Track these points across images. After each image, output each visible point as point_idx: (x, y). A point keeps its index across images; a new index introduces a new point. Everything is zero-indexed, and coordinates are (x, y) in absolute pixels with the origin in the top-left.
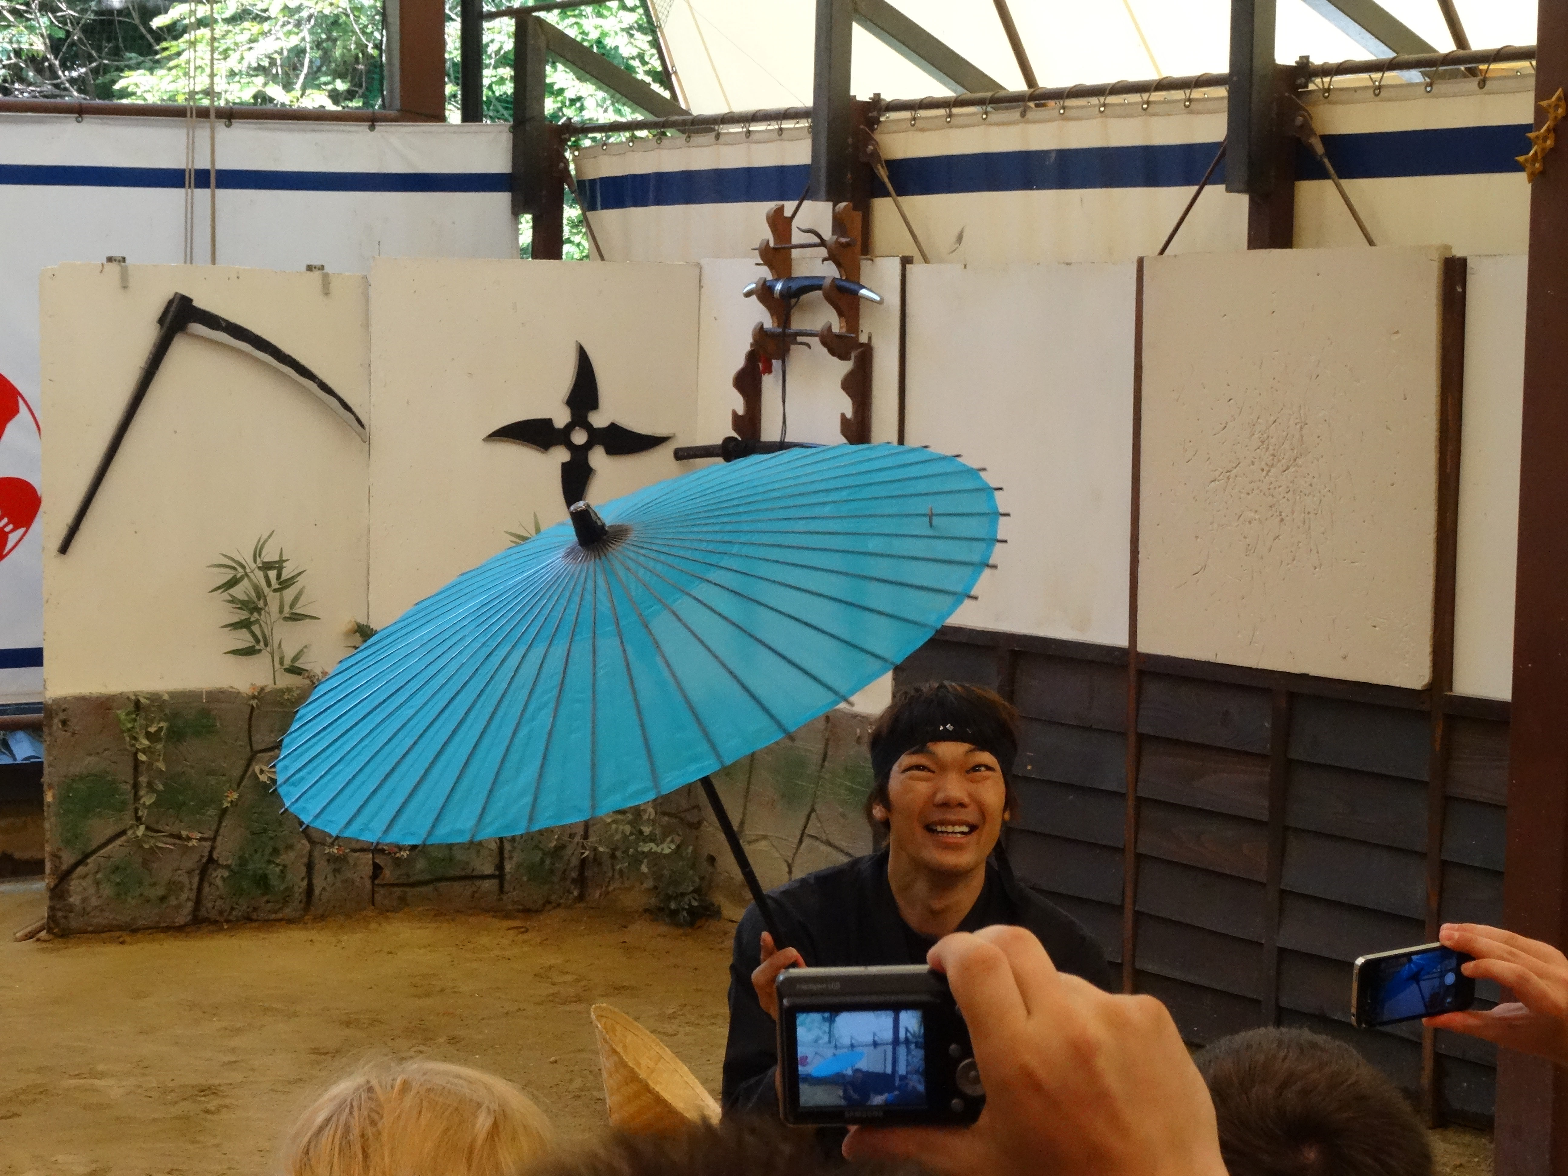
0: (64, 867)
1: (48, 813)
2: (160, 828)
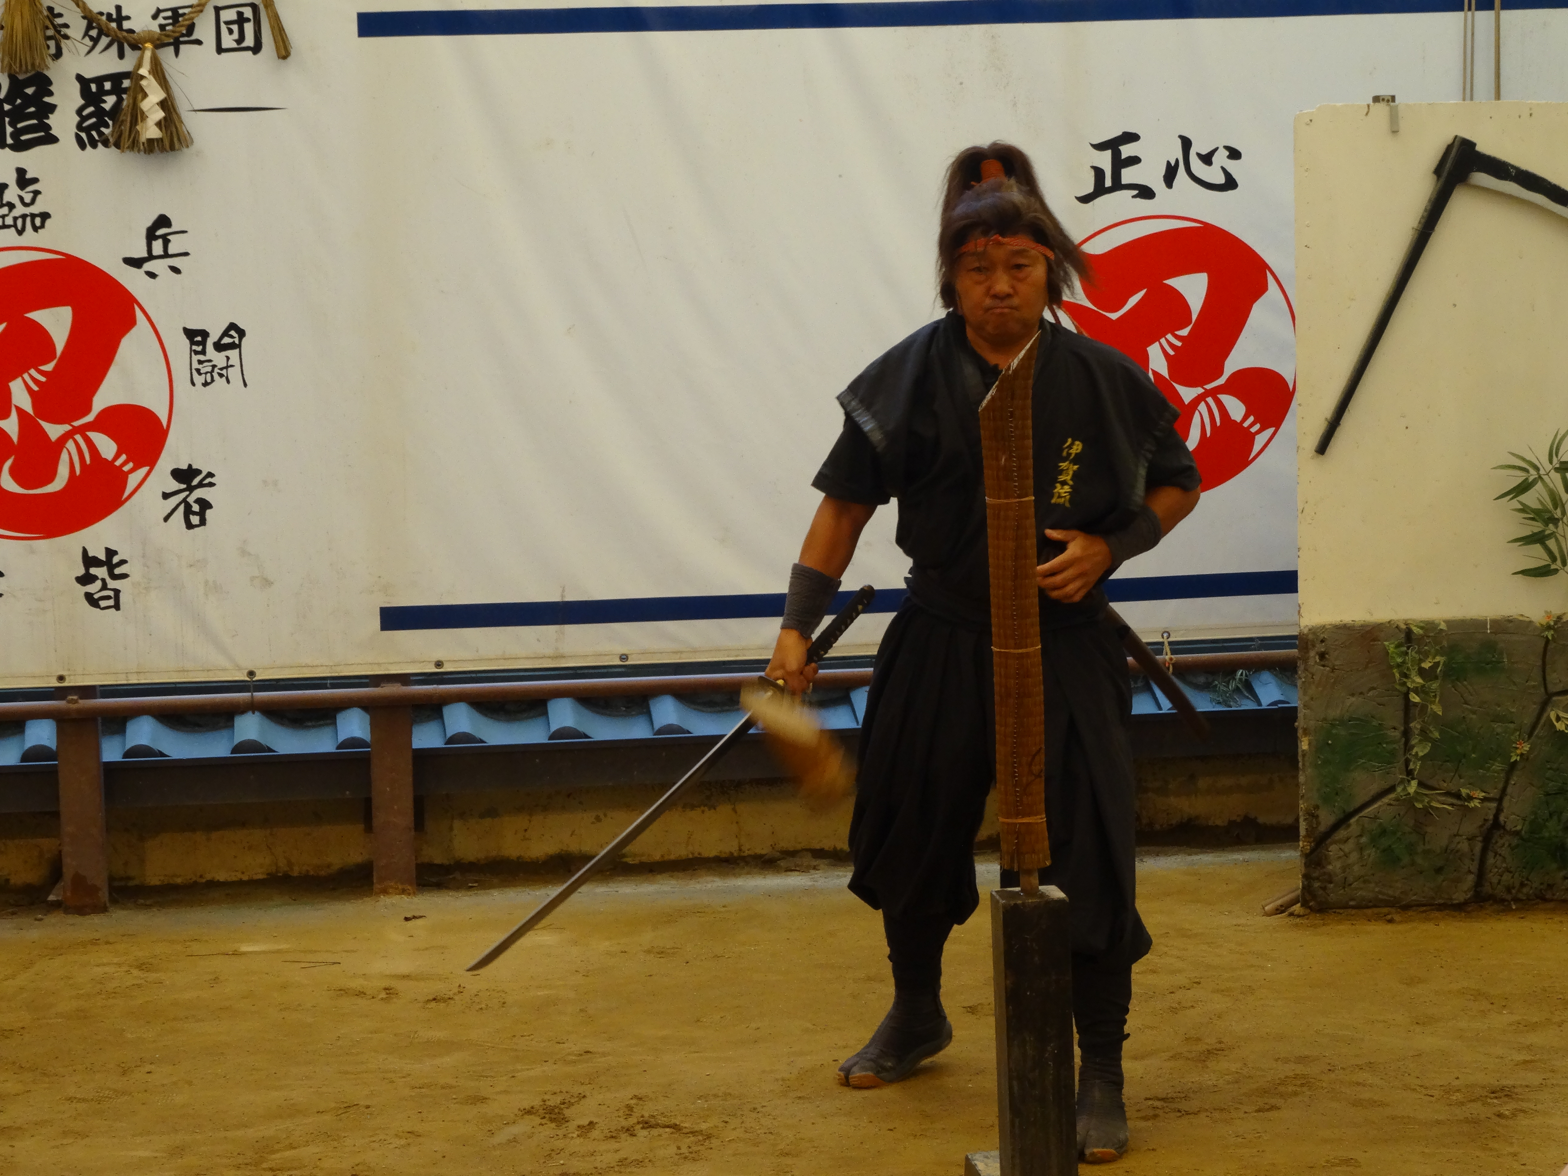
0: (1322, 828)
1: (1304, 765)
2: (1436, 785)
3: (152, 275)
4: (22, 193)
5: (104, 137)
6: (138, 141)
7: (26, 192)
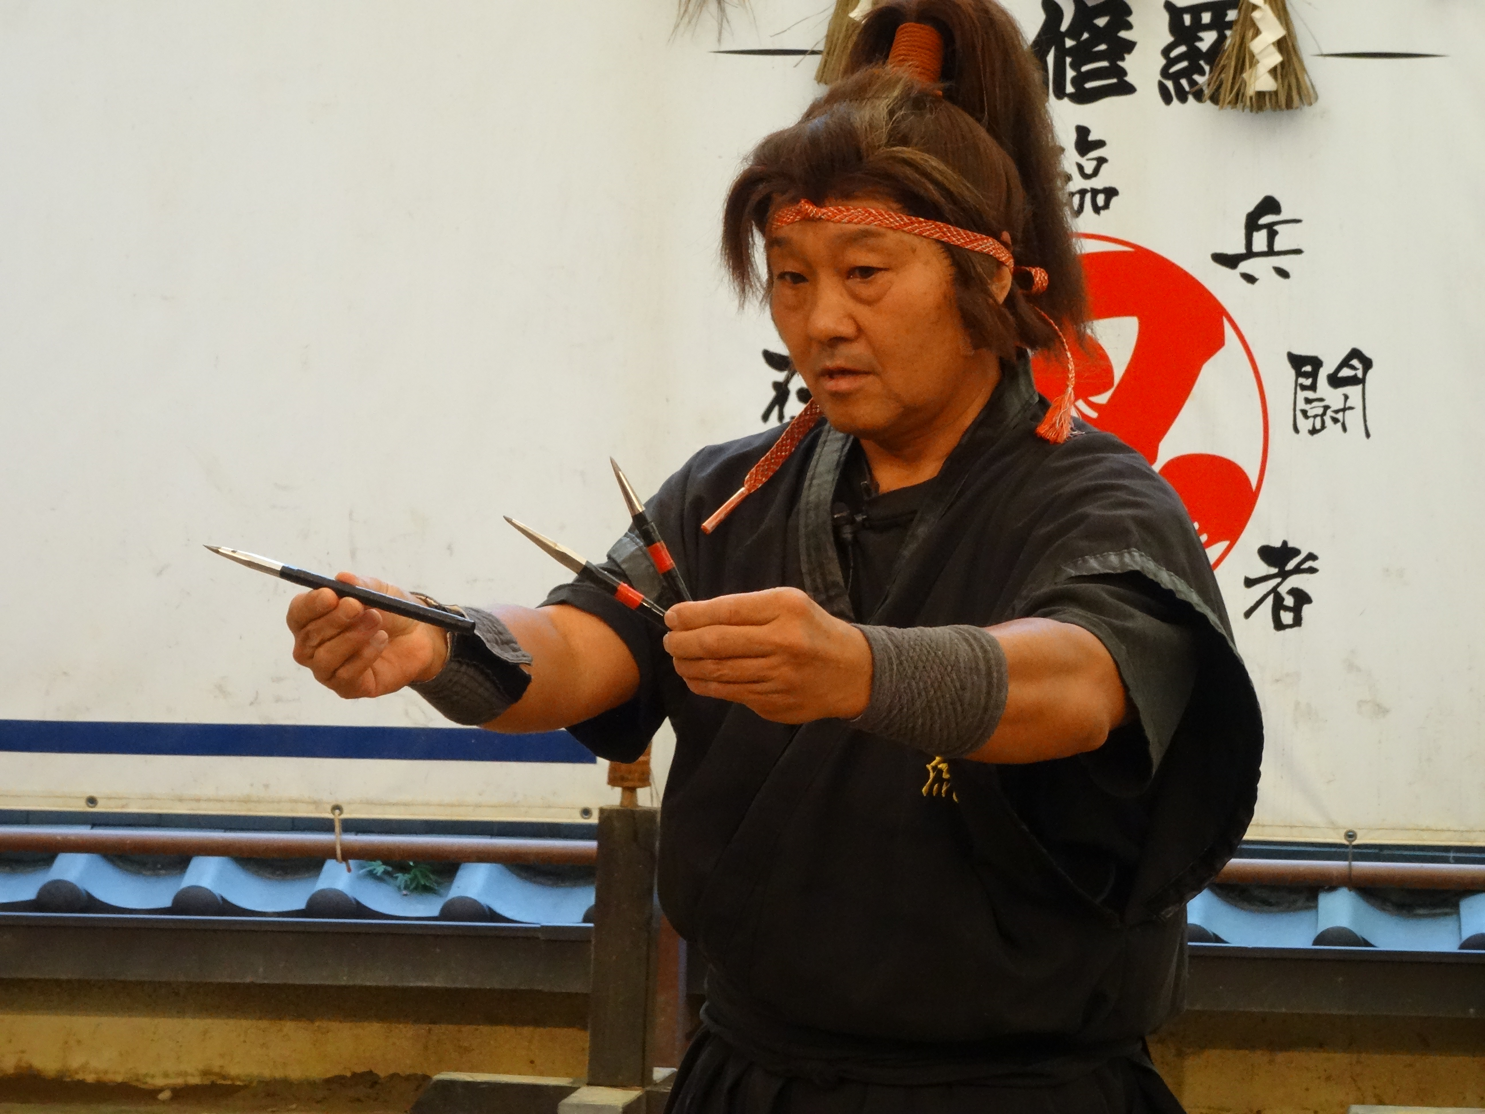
3: (1250, 279)
4: (1083, 161)
5: (1196, 88)
6: (1243, 95)
7: (1088, 160)
